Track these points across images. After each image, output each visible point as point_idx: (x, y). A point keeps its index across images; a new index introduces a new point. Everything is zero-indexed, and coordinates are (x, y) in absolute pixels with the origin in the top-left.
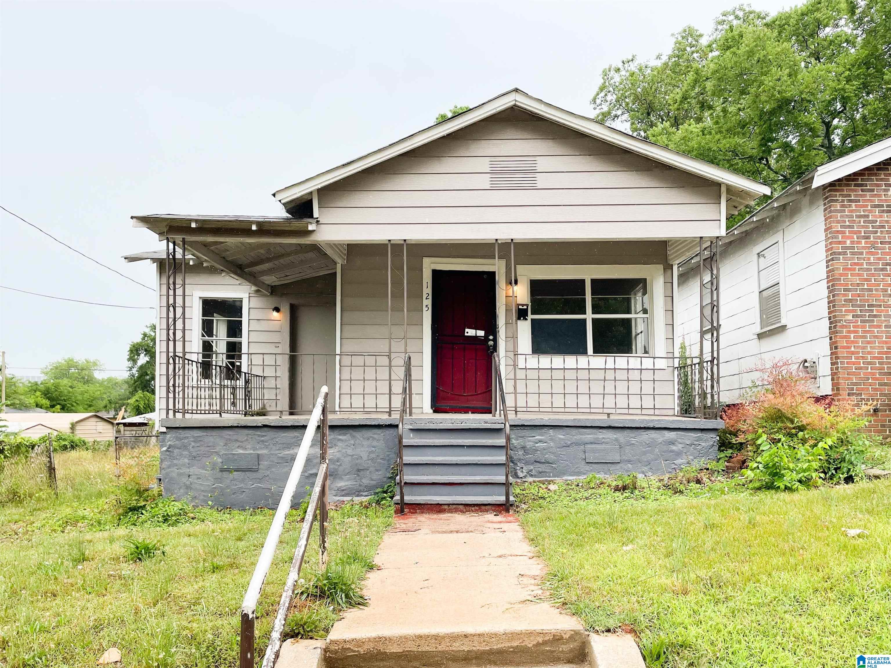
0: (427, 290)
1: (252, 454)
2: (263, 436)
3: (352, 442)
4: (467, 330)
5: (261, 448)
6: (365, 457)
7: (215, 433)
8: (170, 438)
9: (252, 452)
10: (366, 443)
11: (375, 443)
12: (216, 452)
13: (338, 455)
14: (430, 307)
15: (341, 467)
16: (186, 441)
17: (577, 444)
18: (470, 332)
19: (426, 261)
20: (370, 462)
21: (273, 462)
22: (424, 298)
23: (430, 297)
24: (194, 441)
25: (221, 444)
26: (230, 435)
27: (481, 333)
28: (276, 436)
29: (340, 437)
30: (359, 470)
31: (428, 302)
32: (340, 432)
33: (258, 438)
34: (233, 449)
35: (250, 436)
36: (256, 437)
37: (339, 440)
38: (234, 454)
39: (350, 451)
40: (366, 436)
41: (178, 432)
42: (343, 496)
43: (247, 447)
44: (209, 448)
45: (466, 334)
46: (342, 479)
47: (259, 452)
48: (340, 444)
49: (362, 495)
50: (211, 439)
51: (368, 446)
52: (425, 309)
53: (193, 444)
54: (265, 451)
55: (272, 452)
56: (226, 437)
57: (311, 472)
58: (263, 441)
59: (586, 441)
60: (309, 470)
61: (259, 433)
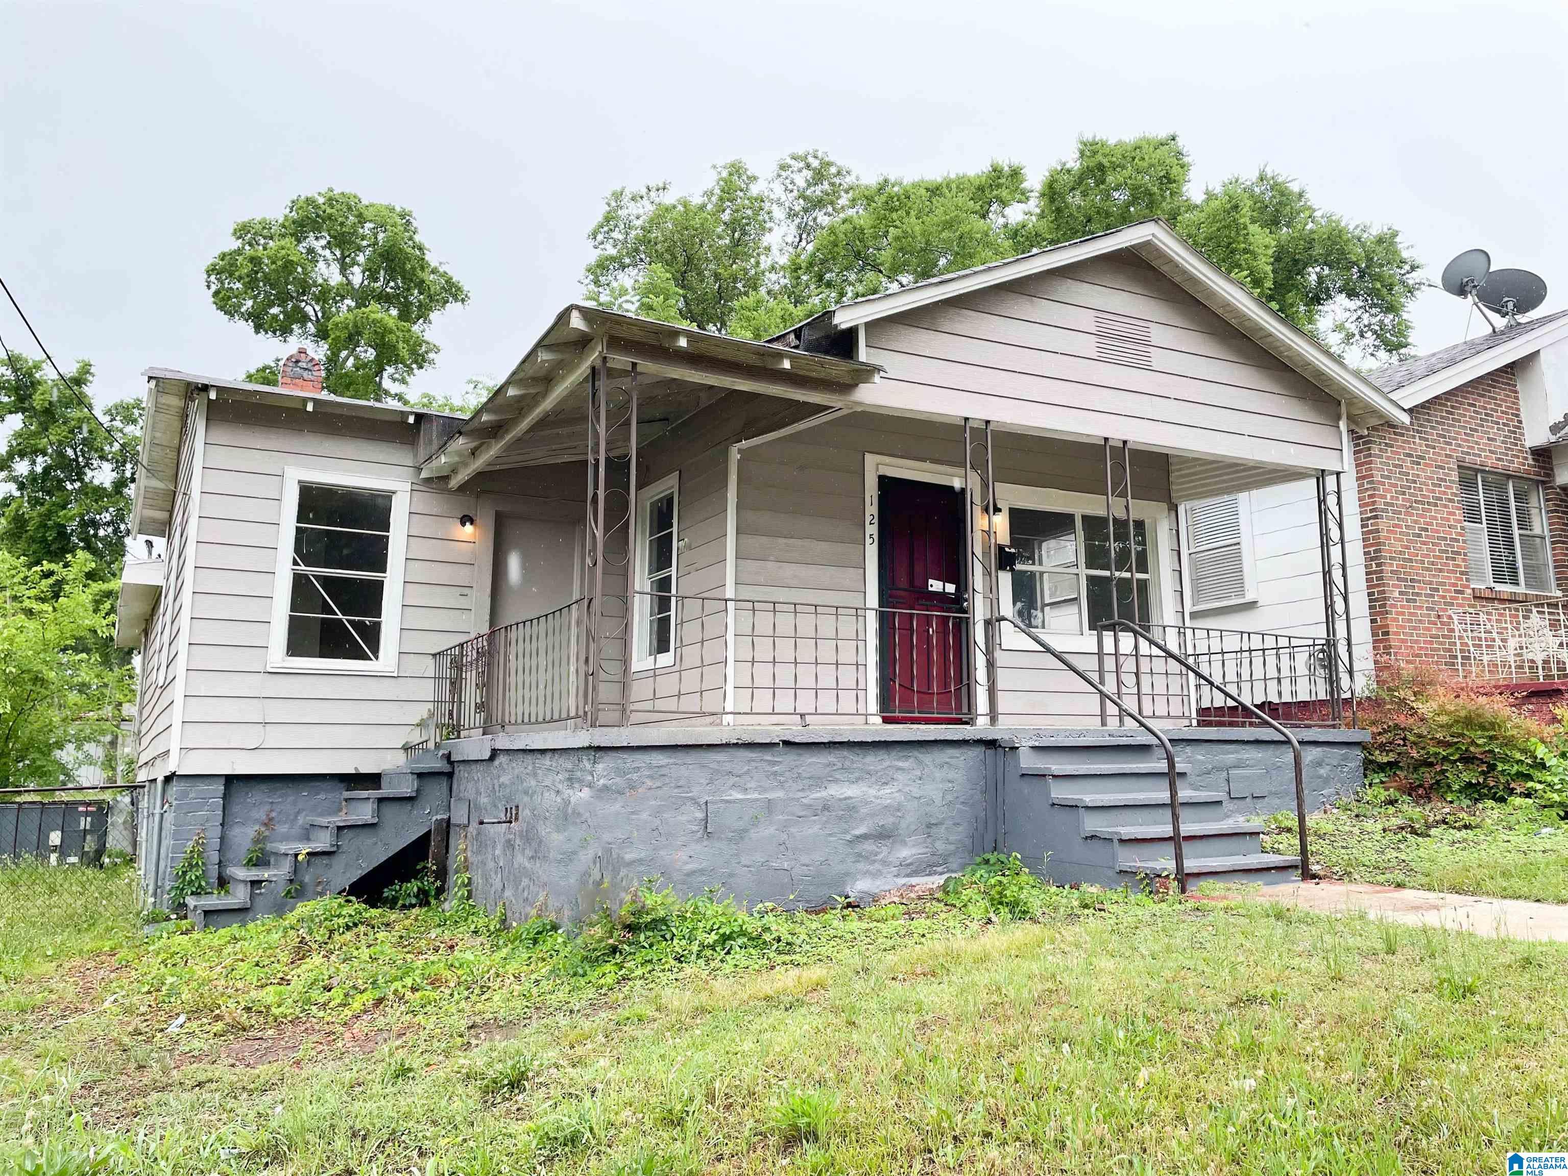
0: (872, 510)
1: (757, 800)
2: (774, 763)
3: (919, 773)
4: (931, 582)
5: (772, 789)
6: (938, 801)
7: (691, 758)
8: (604, 769)
9: (756, 795)
10: (938, 774)
11: (952, 775)
12: (692, 799)
13: (899, 797)
14: (876, 537)
15: (902, 821)
16: (635, 776)
17: (1219, 769)
18: (936, 586)
19: (871, 460)
20: (945, 809)
21: (793, 814)
22: (867, 523)
23: (876, 521)
24: (651, 777)
25: (702, 781)
26: (719, 762)
27: (951, 588)
28: (798, 763)
29: (900, 764)
30: (929, 826)
31: (872, 529)
32: (901, 754)
33: (768, 768)
34: (723, 792)
35: (754, 764)
36: (764, 764)
37: (899, 769)
38: (727, 801)
39: (916, 792)
40: (938, 761)
41: (620, 758)
42: (908, 876)
43: (749, 785)
44: (680, 790)
45: (930, 589)
46: (904, 843)
47: (770, 795)
48: (899, 776)
49: (935, 873)
50: (684, 772)
51: (943, 781)
52: (868, 541)
53: (649, 783)
54: (779, 794)
55: (791, 795)
56: (711, 766)
57: (857, 832)
58: (775, 774)
59: (1229, 763)
60: (853, 829)
61: (769, 758)
